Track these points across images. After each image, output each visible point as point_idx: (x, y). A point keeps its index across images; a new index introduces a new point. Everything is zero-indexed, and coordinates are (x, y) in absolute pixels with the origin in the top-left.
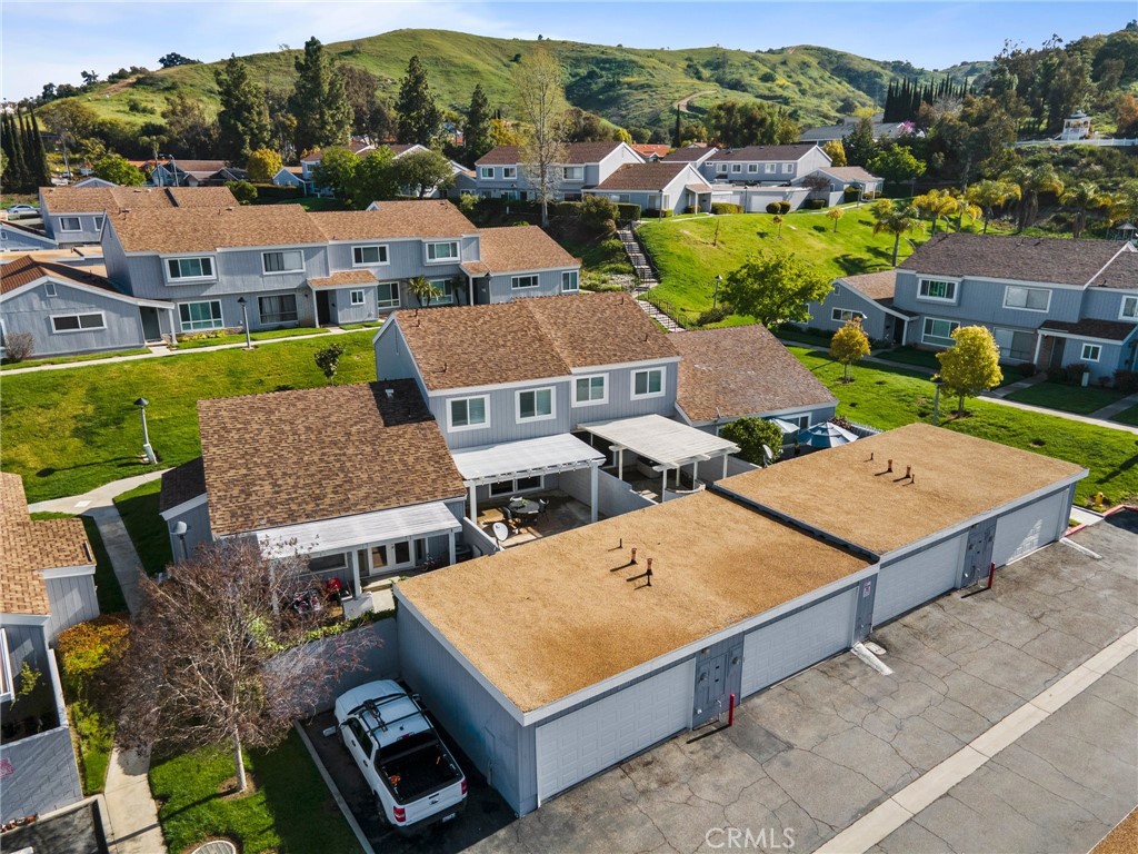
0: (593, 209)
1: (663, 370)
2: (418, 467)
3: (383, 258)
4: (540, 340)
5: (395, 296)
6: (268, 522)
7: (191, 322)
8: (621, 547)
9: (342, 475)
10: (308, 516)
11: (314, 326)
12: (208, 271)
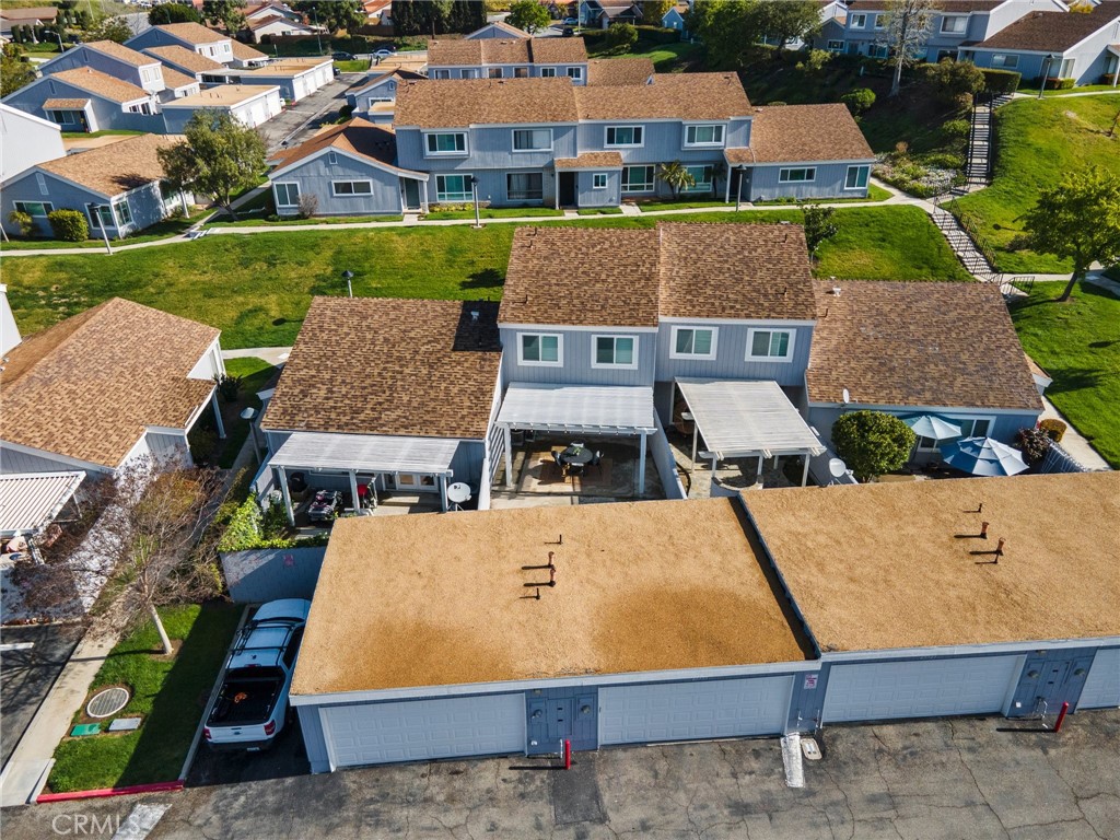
0: (946, 79)
1: (792, 333)
2: (457, 400)
3: (638, 140)
4: (648, 279)
5: (650, 180)
6: (306, 425)
7: (446, 193)
8: (560, 543)
9: (388, 393)
10: (339, 427)
11: (553, 207)
12: (461, 147)
